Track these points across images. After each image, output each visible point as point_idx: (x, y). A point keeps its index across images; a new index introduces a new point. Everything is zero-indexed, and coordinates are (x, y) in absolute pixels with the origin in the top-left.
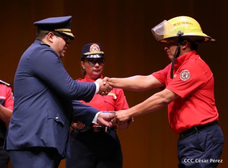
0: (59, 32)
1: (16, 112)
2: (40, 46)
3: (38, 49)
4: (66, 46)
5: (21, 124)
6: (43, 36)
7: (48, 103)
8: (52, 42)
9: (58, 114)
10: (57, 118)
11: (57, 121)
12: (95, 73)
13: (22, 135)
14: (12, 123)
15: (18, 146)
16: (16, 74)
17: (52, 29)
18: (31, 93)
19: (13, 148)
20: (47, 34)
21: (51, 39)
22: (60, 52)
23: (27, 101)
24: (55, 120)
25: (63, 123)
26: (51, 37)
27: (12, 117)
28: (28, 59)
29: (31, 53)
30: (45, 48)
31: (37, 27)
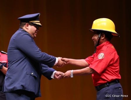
0: (32, 23)
1: (9, 70)
2: (21, 32)
3: (20, 33)
4: (36, 31)
5: (12, 77)
6: (23, 25)
7: (27, 65)
8: (28, 29)
9: (33, 71)
10: (32, 74)
11: (33, 75)
13: (12, 84)
14: (7, 76)
15: (9, 90)
16: (8, 49)
17: (28, 21)
18: (17, 59)
19: (7, 91)
20: (25, 24)
21: (27, 27)
22: (33, 34)
23: (15, 64)
24: (31, 75)
26: (27, 26)
27: (7, 73)
28: (14, 39)
29: (16, 36)
30: (24, 33)
31: (20, 21)
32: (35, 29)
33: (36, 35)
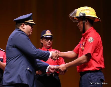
0: (27, 23)
1: (7, 65)
2: (18, 31)
3: (17, 33)
5: (10, 72)
6: (20, 26)
7: (23, 61)
8: (24, 29)
9: (28, 66)
10: (28, 68)
11: (28, 70)
12: (48, 45)
13: (10, 78)
14: (6, 71)
15: (8, 83)
16: (7, 46)
18: (15, 56)
19: (6, 84)
21: (23, 27)
22: (29, 32)
23: (13, 60)
24: (27, 70)
25: (32, 71)
26: (23, 26)
27: (6, 68)
28: (12, 38)
29: (13, 35)
30: (20, 32)
31: (15, 22)
32: (30, 27)
33: (32, 33)
